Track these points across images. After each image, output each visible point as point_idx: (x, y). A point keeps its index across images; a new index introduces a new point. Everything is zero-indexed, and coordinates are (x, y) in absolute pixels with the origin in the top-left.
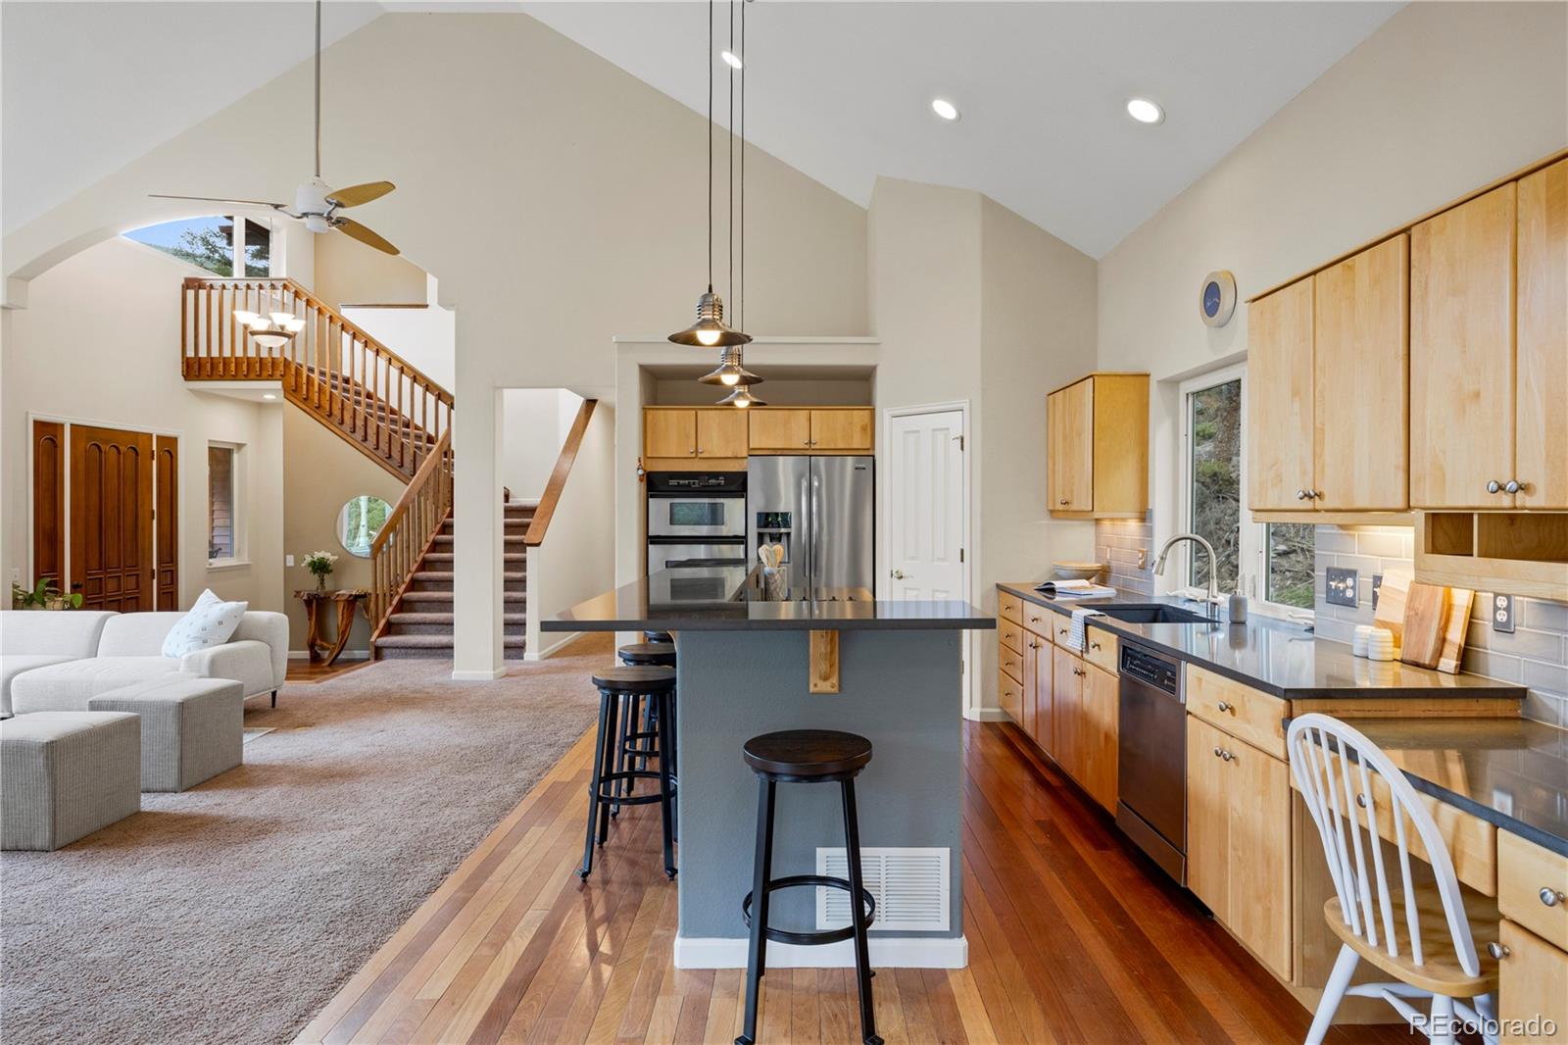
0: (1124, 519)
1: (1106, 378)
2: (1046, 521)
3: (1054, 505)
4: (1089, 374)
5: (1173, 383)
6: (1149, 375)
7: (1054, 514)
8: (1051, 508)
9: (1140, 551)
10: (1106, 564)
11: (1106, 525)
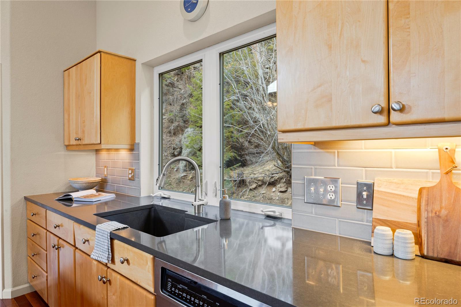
0: (117, 150)
1: (109, 56)
2: (63, 152)
3: (69, 141)
4: (97, 50)
5: (150, 65)
6: (135, 61)
7: (69, 147)
8: (67, 144)
9: (130, 169)
10: (104, 177)
11: (104, 155)
